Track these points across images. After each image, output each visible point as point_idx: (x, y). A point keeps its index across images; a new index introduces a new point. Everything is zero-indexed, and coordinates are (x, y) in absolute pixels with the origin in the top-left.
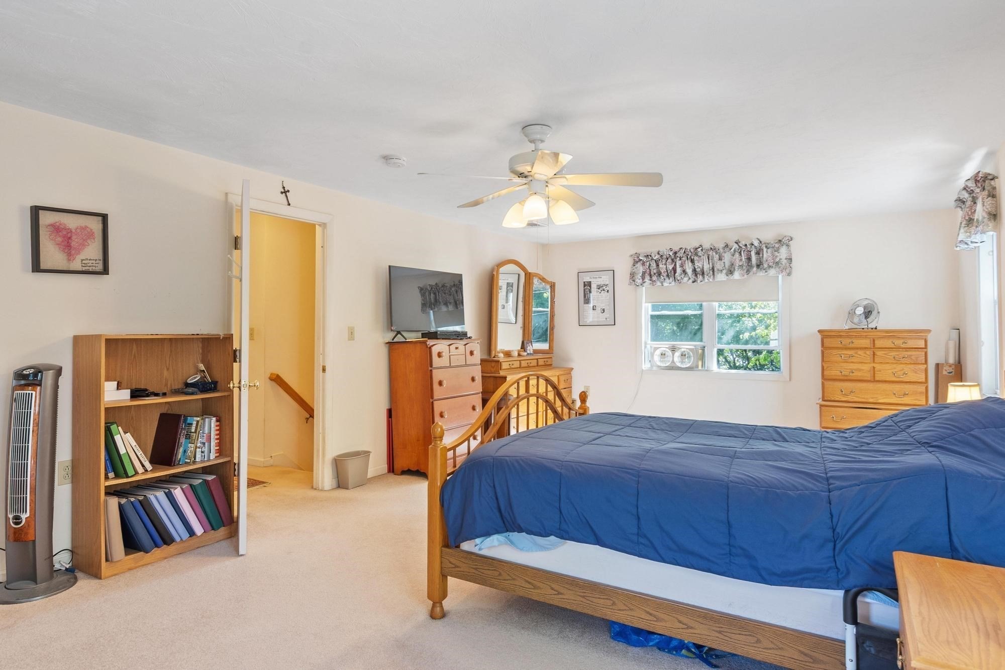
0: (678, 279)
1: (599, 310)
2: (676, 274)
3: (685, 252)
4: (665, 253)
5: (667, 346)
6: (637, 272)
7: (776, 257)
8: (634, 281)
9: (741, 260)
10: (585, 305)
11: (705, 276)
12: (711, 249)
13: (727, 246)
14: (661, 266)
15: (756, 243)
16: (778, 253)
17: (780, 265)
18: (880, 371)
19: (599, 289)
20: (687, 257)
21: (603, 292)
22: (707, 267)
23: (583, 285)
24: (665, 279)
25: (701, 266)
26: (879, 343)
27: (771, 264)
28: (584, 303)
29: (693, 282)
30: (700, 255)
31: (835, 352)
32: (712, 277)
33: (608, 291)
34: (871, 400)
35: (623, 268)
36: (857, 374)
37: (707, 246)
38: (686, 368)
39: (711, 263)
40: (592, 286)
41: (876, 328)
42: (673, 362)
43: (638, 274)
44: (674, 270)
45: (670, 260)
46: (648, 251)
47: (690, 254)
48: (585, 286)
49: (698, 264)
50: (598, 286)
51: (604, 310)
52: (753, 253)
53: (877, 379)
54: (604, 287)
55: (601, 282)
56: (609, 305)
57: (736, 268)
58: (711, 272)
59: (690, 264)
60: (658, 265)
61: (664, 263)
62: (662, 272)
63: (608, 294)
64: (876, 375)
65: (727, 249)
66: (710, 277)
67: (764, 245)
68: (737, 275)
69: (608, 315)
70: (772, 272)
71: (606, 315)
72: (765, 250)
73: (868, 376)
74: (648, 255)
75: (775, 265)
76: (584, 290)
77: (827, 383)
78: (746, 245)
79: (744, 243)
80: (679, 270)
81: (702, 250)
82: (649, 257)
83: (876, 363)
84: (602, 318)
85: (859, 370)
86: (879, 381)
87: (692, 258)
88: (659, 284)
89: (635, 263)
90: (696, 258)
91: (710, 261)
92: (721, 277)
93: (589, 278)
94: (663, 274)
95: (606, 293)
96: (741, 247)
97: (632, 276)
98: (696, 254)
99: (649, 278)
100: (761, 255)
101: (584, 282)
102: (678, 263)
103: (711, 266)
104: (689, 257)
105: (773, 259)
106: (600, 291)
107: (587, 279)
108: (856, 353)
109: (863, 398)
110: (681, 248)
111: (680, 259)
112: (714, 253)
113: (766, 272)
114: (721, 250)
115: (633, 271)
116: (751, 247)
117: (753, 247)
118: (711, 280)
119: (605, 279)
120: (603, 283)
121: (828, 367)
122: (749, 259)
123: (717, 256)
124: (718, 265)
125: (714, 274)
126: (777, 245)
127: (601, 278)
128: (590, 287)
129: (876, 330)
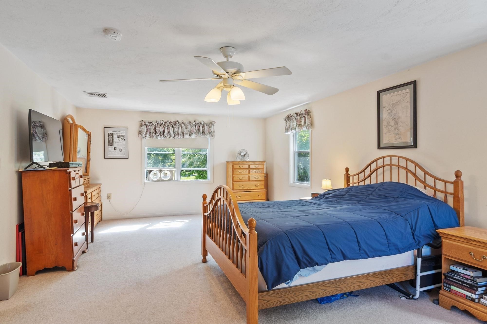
0: (166, 136)
1: (118, 150)
2: (165, 134)
3: (170, 123)
4: (160, 122)
5: (157, 170)
6: (143, 131)
7: (210, 130)
8: (142, 135)
9: (195, 130)
10: (109, 147)
11: (179, 135)
12: (182, 123)
13: (190, 122)
14: (157, 128)
15: (202, 123)
16: (211, 128)
17: (212, 133)
18: (251, 177)
19: (118, 138)
20: (171, 126)
21: (121, 139)
22: (180, 131)
23: (108, 135)
24: (158, 135)
25: (177, 130)
26: (251, 167)
27: (208, 133)
28: (109, 146)
29: (173, 138)
30: (177, 125)
31: (237, 170)
32: (182, 136)
33: (124, 139)
34: (248, 189)
35: (134, 128)
36: (244, 179)
37: (180, 121)
38: (167, 180)
39: (182, 130)
40: (114, 136)
41: (248, 161)
42: (160, 177)
43: (144, 132)
44: (164, 132)
45: (162, 126)
46: (151, 120)
47: (172, 124)
48: (109, 136)
49: (176, 130)
50: (118, 136)
51: (121, 150)
52: (201, 127)
53: (250, 180)
54: (122, 137)
55: (120, 134)
56: (125, 147)
57: (193, 133)
58: (182, 134)
59: (172, 129)
60: (155, 128)
61: (158, 127)
62: (158, 132)
63: (124, 141)
64: (250, 179)
65: (189, 124)
66: (181, 136)
67: (205, 124)
68: (193, 136)
69: (125, 153)
70: (208, 136)
71: (123, 153)
72: (206, 126)
73: (247, 179)
74: (150, 123)
75: (209, 133)
76: (109, 138)
77: (234, 183)
78: (198, 123)
79: (197, 122)
80: (166, 131)
81: (178, 123)
82: (151, 123)
83: (250, 174)
84: (121, 154)
85: (245, 177)
86: (250, 181)
87: (173, 126)
88: (155, 137)
89: (141, 125)
90: (175, 126)
91: (182, 129)
92: (187, 137)
93: (112, 131)
94: (158, 133)
95: (123, 141)
96: (196, 124)
97: (140, 132)
98: (175, 125)
99: (149, 134)
100: (204, 128)
101: (109, 133)
102: (166, 128)
103: (182, 131)
104: (172, 126)
105: (208, 131)
106: (119, 139)
107: (111, 132)
108: (244, 171)
109: (246, 188)
110: (168, 121)
111: (167, 126)
112: (184, 125)
113: (206, 136)
114: (187, 124)
115: (141, 130)
116: (200, 124)
117: (201, 124)
118: (181, 138)
119: (122, 133)
120: (121, 135)
121: (235, 177)
122: (199, 130)
123: (185, 127)
124: (186, 131)
125: (183, 135)
126: (210, 125)
127: (120, 132)
128: (113, 136)
129: (248, 162)
